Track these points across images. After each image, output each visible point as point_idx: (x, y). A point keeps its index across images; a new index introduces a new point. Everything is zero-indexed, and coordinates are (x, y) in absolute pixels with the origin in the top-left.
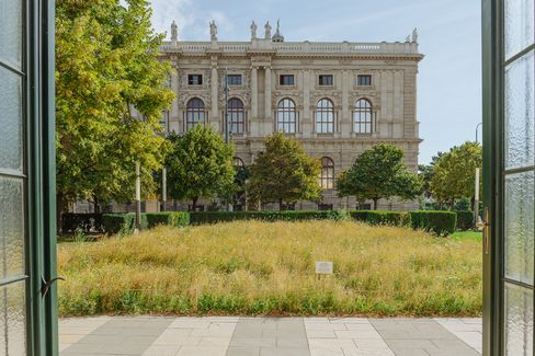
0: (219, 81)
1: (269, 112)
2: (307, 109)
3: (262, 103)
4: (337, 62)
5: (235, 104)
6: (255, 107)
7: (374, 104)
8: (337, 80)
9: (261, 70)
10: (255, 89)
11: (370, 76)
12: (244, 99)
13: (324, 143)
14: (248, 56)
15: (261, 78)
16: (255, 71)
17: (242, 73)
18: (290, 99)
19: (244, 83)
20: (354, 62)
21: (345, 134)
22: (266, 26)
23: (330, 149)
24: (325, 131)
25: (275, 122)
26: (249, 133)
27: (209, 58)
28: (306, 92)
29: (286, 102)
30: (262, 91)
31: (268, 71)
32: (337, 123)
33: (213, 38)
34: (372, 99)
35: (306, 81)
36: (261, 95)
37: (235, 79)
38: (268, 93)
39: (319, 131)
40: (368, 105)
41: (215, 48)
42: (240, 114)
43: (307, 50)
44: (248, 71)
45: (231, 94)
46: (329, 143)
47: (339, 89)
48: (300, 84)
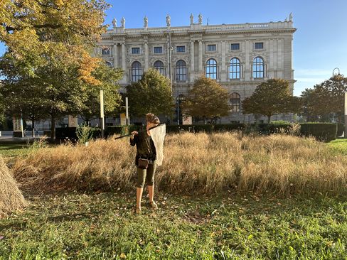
1: (201, 67)
2: (223, 65)
3: (197, 62)
4: (242, 36)
5: (181, 63)
6: (193, 65)
7: (265, 60)
8: (242, 45)
9: (196, 42)
10: (193, 54)
11: (262, 43)
12: (186, 61)
13: (234, 84)
14: (189, 34)
15: (196, 47)
16: (192, 43)
17: (185, 45)
18: (214, 59)
19: (186, 51)
20: (253, 35)
21: (247, 79)
22: (199, 16)
23: (238, 88)
24: (235, 77)
25: (205, 72)
26: (189, 80)
27: (166, 37)
28: (224, 54)
29: (211, 61)
30: (197, 55)
31: (200, 43)
32: (242, 73)
33: (168, 25)
34: (263, 57)
35: (224, 48)
36: (196, 58)
37: (181, 49)
38: (201, 56)
39: (231, 78)
40: (262, 61)
41: (169, 30)
42: (184, 69)
43: (224, 29)
44: (189, 44)
45: (179, 57)
46: (237, 84)
47: (243, 52)
48: (220, 50)
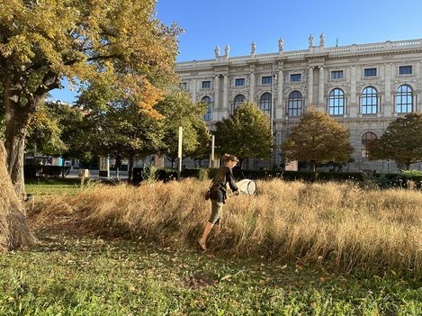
0: (284, 80)
1: (322, 99)
2: (353, 96)
3: (316, 93)
4: (380, 58)
5: (296, 95)
6: (311, 97)
7: (415, 89)
8: (380, 71)
9: (317, 69)
10: (311, 83)
11: (411, 67)
12: (302, 91)
13: (368, 121)
14: (307, 59)
15: (316, 75)
16: (311, 70)
17: (301, 72)
18: (339, 89)
19: (303, 79)
20: (396, 57)
21: (388, 114)
22: (321, 36)
23: (374, 126)
24: (369, 112)
25: (327, 107)
27: (277, 64)
28: (353, 82)
29: (336, 91)
30: (316, 84)
31: (322, 69)
32: (380, 106)
33: (281, 49)
34: (412, 85)
35: (354, 75)
36: (316, 87)
37: (296, 77)
38: (322, 86)
39: (364, 112)
40: (409, 90)
41: (281, 56)
42: (300, 102)
43: (354, 51)
44: (306, 71)
45: (293, 88)
46: (373, 121)
47: (382, 78)
48: (348, 77)
